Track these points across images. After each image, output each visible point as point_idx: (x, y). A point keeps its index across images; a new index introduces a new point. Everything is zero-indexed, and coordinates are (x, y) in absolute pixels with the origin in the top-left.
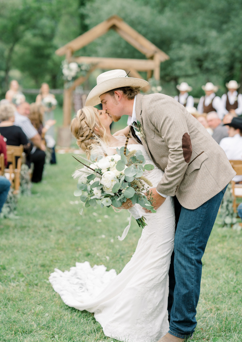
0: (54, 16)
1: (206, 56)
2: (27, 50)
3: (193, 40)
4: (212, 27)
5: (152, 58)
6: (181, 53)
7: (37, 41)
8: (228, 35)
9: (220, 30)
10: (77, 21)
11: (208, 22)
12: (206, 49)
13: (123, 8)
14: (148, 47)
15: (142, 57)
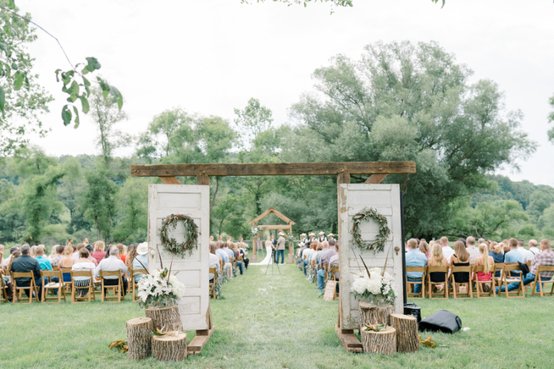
0: (243, 204)
1: (318, 220)
2: (230, 221)
3: (311, 213)
4: (320, 206)
5: (289, 224)
6: (306, 220)
7: (236, 217)
8: (327, 210)
9: (324, 209)
10: (256, 207)
11: (318, 204)
12: (317, 217)
13: (277, 200)
14: (286, 219)
15: (285, 223)
